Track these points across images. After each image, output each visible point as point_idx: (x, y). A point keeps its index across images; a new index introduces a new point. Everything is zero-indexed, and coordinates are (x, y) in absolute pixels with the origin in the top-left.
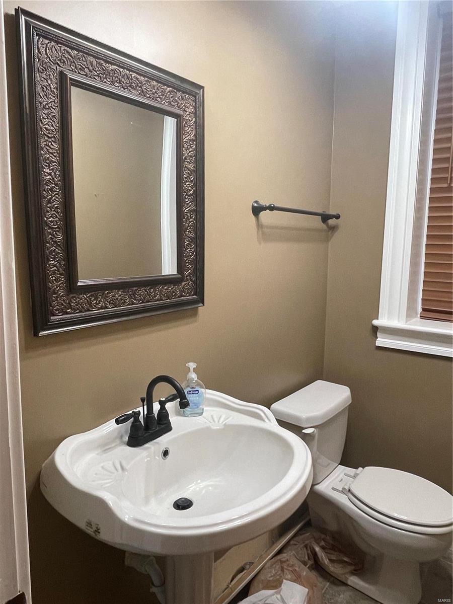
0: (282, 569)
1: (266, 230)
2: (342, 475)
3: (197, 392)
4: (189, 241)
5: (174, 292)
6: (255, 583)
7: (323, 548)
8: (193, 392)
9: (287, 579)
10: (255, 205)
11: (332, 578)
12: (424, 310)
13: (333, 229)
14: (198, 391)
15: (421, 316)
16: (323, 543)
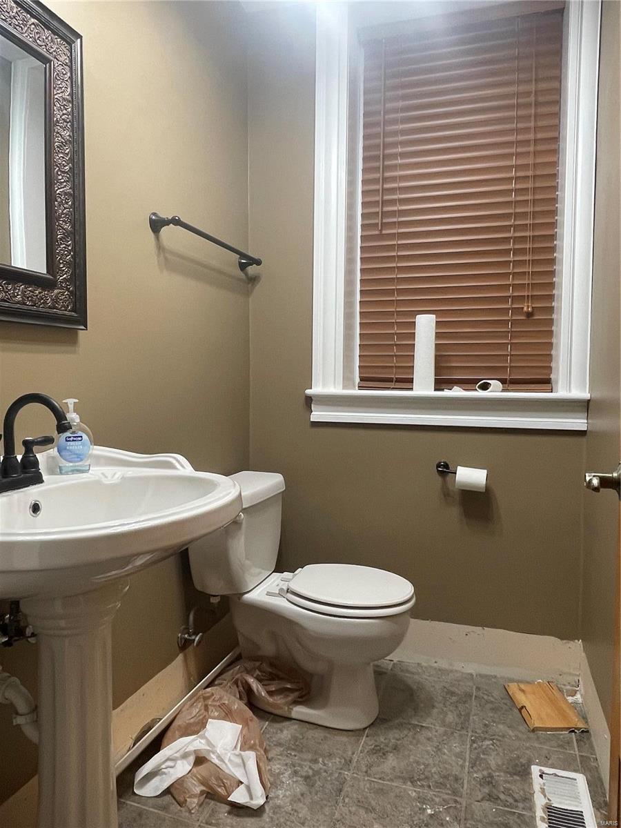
0: (206, 708)
1: (169, 256)
2: (278, 581)
3: (80, 439)
4: (64, 234)
5: (42, 299)
6: (169, 734)
7: (259, 680)
8: (75, 439)
9: (214, 718)
10: (154, 217)
11: (272, 716)
12: (362, 379)
13: (253, 280)
14: (81, 437)
15: (359, 387)
16: (258, 672)
